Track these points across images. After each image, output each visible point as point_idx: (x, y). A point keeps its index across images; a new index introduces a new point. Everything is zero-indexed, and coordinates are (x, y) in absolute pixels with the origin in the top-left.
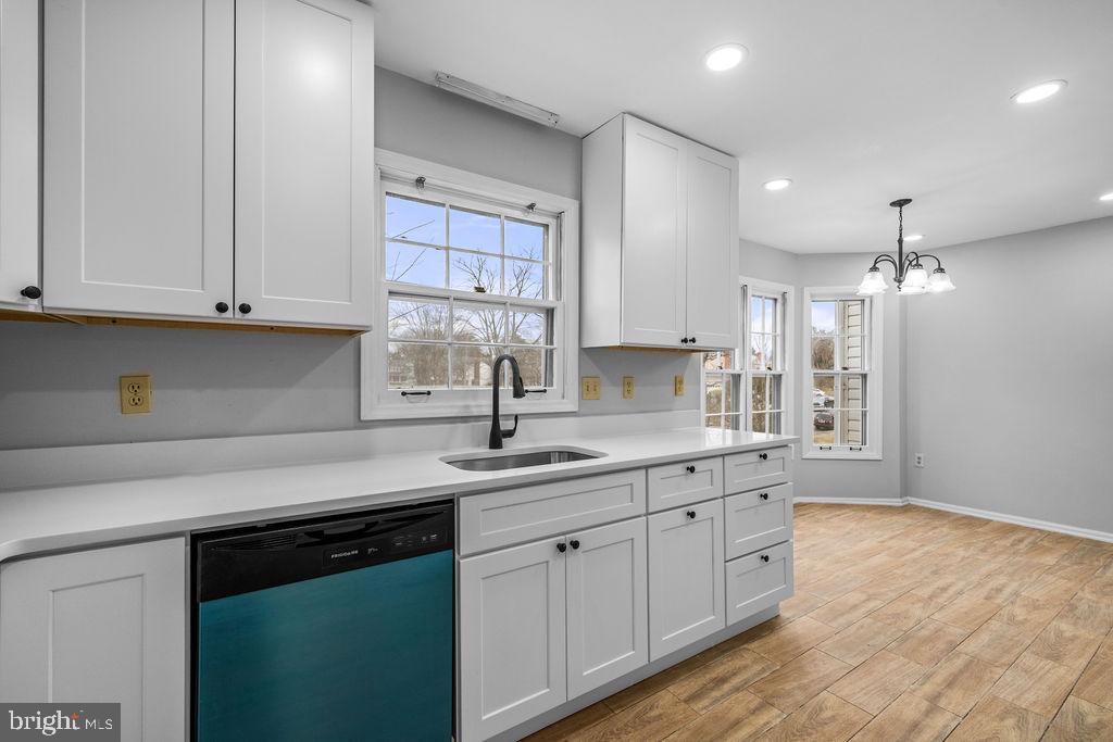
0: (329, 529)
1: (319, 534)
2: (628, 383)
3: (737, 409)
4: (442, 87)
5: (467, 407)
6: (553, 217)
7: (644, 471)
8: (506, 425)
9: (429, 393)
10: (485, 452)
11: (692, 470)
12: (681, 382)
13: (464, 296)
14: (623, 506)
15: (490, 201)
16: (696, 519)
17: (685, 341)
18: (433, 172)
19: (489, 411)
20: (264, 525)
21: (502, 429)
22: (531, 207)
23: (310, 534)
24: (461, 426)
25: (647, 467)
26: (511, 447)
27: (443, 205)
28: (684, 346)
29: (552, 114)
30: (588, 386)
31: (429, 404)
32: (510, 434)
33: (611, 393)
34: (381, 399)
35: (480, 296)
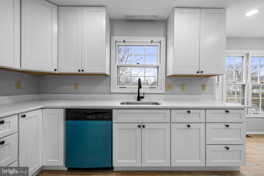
0: (86, 112)
1: (84, 112)
2: (183, 86)
3: (244, 96)
4: (126, 19)
5: (134, 91)
6: (159, 43)
7: (170, 110)
8: (141, 95)
9: (125, 87)
10: (136, 101)
11: (189, 112)
12: (205, 86)
13: (134, 65)
14: (162, 119)
15: (142, 42)
16: (189, 128)
17: (198, 72)
18: (127, 39)
19: (137, 92)
20: (76, 109)
21: (140, 96)
22: (152, 41)
23: (83, 112)
24: (132, 95)
25: (171, 109)
26: (142, 101)
27: (130, 46)
28: (198, 74)
29: (155, 16)
30: (168, 87)
31: (125, 90)
32: (143, 97)
33: (177, 89)
34: (115, 88)
35: (138, 65)
